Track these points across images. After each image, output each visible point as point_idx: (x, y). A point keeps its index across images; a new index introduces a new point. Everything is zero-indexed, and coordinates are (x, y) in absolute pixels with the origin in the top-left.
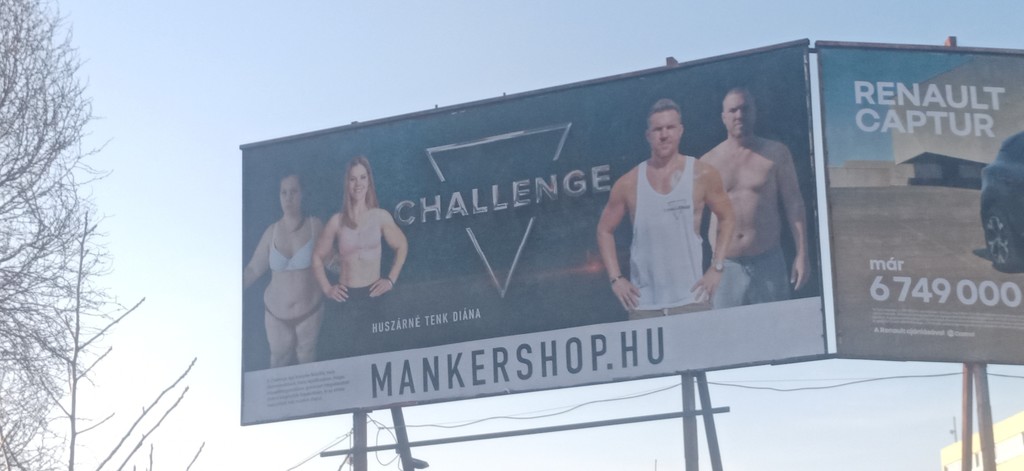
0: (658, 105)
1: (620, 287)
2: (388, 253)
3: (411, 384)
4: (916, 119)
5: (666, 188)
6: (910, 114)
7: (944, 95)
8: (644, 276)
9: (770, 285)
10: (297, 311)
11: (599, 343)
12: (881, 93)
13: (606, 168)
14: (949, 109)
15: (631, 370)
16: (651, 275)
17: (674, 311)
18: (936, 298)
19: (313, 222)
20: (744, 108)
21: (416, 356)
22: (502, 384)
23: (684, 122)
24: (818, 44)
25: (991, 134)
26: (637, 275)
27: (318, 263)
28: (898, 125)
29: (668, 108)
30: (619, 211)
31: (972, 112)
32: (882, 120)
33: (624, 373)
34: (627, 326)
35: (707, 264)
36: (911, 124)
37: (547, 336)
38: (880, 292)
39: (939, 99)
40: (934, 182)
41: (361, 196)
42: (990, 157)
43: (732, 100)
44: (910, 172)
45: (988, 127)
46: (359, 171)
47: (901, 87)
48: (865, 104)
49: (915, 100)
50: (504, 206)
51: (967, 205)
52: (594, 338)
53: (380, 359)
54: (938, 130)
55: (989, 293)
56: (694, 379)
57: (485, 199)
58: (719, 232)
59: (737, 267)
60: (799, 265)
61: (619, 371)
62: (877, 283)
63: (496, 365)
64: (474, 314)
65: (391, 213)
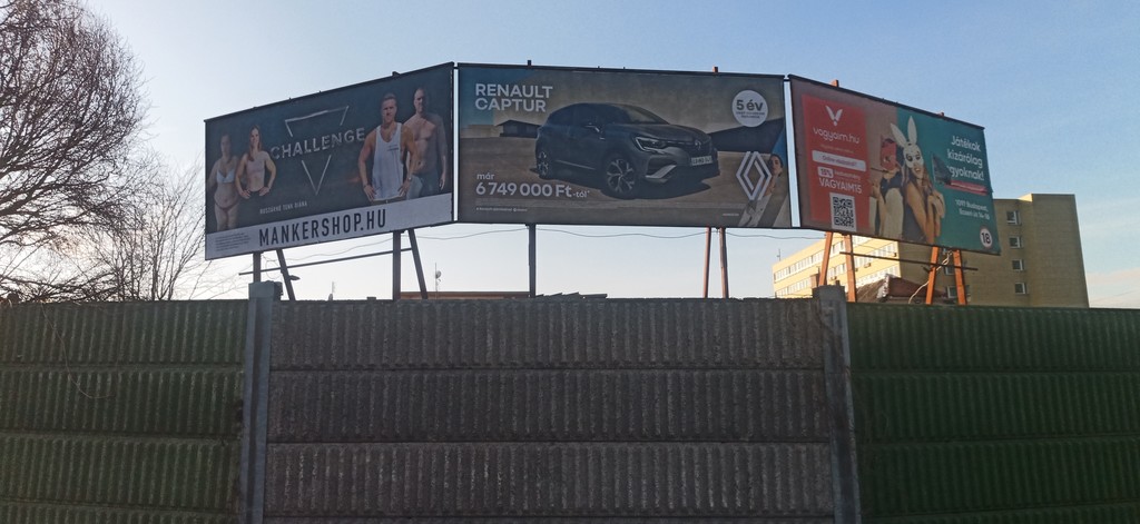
0: (386, 96)
1: (367, 190)
2: (268, 173)
3: (276, 239)
4: (506, 103)
5: (388, 140)
6: (503, 100)
7: (521, 90)
8: (378, 183)
9: (431, 187)
10: (229, 203)
11: (358, 217)
12: (489, 90)
13: (363, 129)
15: (371, 231)
16: (381, 182)
17: (390, 201)
18: (509, 192)
19: (235, 158)
21: (279, 225)
22: (316, 239)
23: (397, 105)
25: (544, 110)
26: (375, 183)
27: (237, 179)
28: (497, 106)
29: (391, 98)
30: (369, 150)
31: (536, 99)
32: (489, 104)
33: (368, 232)
34: (370, 209)
35: (405, 178)
36: (503, 106)
37: (335, 214)
38: (481, 190)
39: (519, 93)
40: (513, 135)
41: (256, 145)
42: (542, 122)
43: (418, 94)
44: (501, 130)
45: (542, 107)
46: (255, 132)
47: (500, 87)
48: (481, 96)
49: (507, 94)
50: (318, 149)
51: (530, 146)
52: (356, 215)
53: (263, 227)
54: (517, 109)
55: (536, 190)
56: (404, 233)
57: (310, 146)
58: (411, 161)
60: (443, 177)
61: (366, 231)
62: (479, 186)
63: (313, 229)
64: (304, 204)
65: (269, 153)
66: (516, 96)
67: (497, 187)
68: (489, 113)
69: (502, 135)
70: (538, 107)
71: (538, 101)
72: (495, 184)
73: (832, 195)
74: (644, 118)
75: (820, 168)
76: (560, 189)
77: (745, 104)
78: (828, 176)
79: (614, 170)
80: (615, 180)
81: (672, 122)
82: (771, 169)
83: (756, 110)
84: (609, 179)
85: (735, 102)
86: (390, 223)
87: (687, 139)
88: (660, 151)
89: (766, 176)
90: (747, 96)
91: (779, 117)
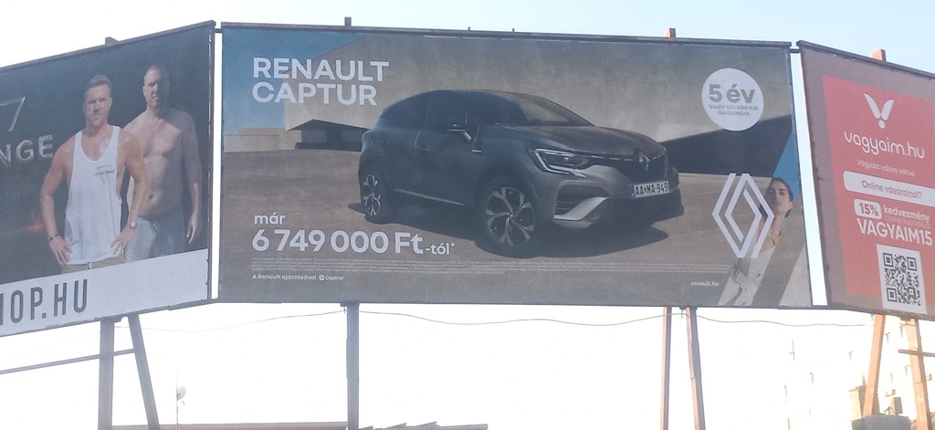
0: (94, 80)
1: (56, 244)
4: (307, 90)
5: (95, 155)
7: (334, 70)
8: (75, 233)
11: (37, 294)
12: (277, 68)
13: (50, 137)
14: (337, 81)
15: (61, 319)
16: (81, 234)
17: (97, 265)
18: (311, 247)
20: (160, 83)
23: (112, 95)
24: (227, 27)
25: (373, 103)
26: (70, 233)
28: (290, 96)
29: (100, 83)
30: (59, 174)
31: (358, 83)
32: (276, 93)
34: (59, 279)
35: (124, 222)
36: (302, 94)
38: (261, 243)
39: (329, 73)
40: (319, 146)
42: (370, 122)
43: (151, 75)
44: (298, 138)
45: (371, 97)
47: (295, 63)
48: (262, 78)
49: (308, 74)
51: (346, 166)
52: (33, 290)
54: (326, 100)
55: (360, 242)
58: (135, 193)
59: (146, 224)
60: (194, 222)
61: (51, 320)
62: (258, 236)
66: (324, 79)
67: (290, 238)
68: (277, 109)
69: (299, 146)
70: (363, 96)
71: (362, 87)
72: (287, 233)
73: (881, 249)
74: (548, 116)
75: (857, 202)
76: (402, 239)
77: (723, 91)
78: (872, 216)
79: (497, 205)
80: (499, 223)
81: (599, 122)
82: (773, 203)
83: (742, 102)
84: (490, 222)
85: (706, 88)
86: (96, 306)
87: (624, 152)
88: (577, 172)
89: (765, 215)
90: (727, 78)
91: (783, 114)
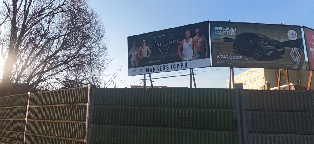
0: (187, 31)
1: (181, 57)
2: (148, 52)
3: (151, 70)
5: (188, 43)
7: (228, 29)
8: (184, 55)
9: (202, 57)
10: (135, 60)
11: (178, 65)
12: (219, 29)
13: (179, 40)
14: (229, 31)
15: (182, 68)
17: (189, 60)
18: (226, 58)
19: (137, 48)
20: (199, 31)
21: (152, 67)
22: (164, 71)
23: (190, 33)
24: (210, 21)
25: (235, 34)
26: (183, 55)
27: (138, 54)
28: (221, 33)
30: (181, 46)
31: (232, 31)
32: (219, 33)
33: (182, 69)
34: (182, 62)
35: (193, 54)
36: (223, 33)
37: (171, 64)
40: (226, 41)
41: (144, 44)
42: (234, 38)
43: (197, 30)
45: (234, 33)
46: (144, 40)
47: (222, 28)
48: (217, 30)
49: (224, 30)
50: (164, 45)
51: (231, 45)
53: (147, 67)
54: (227, 34)
55: (234, 57)
56: (191, 70)
58: (195, 49)
59: (198, 54)
60: (207, 53)
61: (181, 69)
62: (218, 56)
63: (163, 68)
64: (160, 61)
65: (149, 46)
66: (227, 30)
68: (219, 35)
69: (223, 41)
70: (233, 33)
71: (233, 32)
72: (222, 56)
74: (263, 37)
75: (312, 53)
76: (241, 57)
77: (291, 34)
79: (256, 52)
80: (256, 55)
81: (271, 38)
82: (300, 53)
83: (294, 36)
84: (255, 55)
85: (288, 33)
86: (189, 67)
87: (276, 43)
88: (268, 47)
89: (298, 55)
90: (291, 31)
91: (300, 38)
